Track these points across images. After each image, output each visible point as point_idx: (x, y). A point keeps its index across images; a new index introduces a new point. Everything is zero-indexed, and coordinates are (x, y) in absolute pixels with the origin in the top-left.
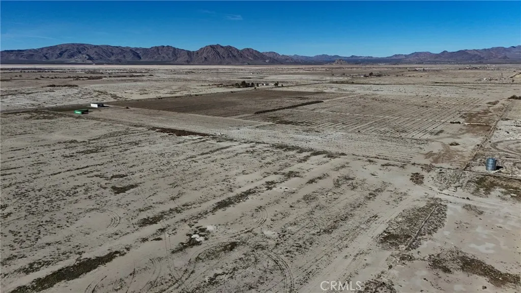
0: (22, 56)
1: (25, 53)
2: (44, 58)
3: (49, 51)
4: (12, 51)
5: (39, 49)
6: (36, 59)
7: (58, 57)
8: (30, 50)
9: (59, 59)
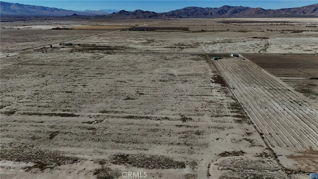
0: (289, 12)
1: (292, 10)
2: (303, 13)
3: (308, 8)
4: (285, 9)
5: (301, 7)
6: (298, 14)
7: (313, 12)
8: (296, 8)
9: (313, 14)
